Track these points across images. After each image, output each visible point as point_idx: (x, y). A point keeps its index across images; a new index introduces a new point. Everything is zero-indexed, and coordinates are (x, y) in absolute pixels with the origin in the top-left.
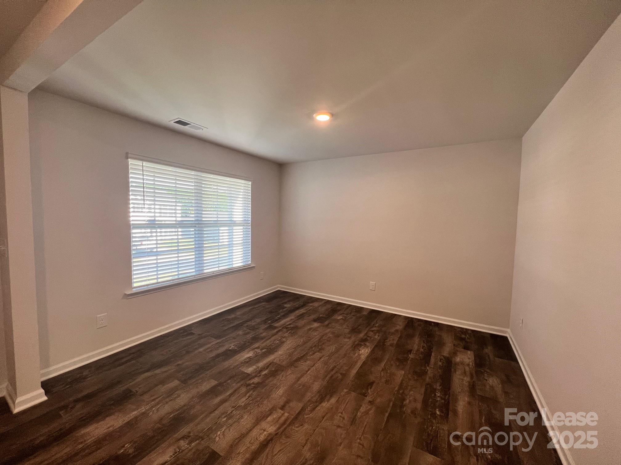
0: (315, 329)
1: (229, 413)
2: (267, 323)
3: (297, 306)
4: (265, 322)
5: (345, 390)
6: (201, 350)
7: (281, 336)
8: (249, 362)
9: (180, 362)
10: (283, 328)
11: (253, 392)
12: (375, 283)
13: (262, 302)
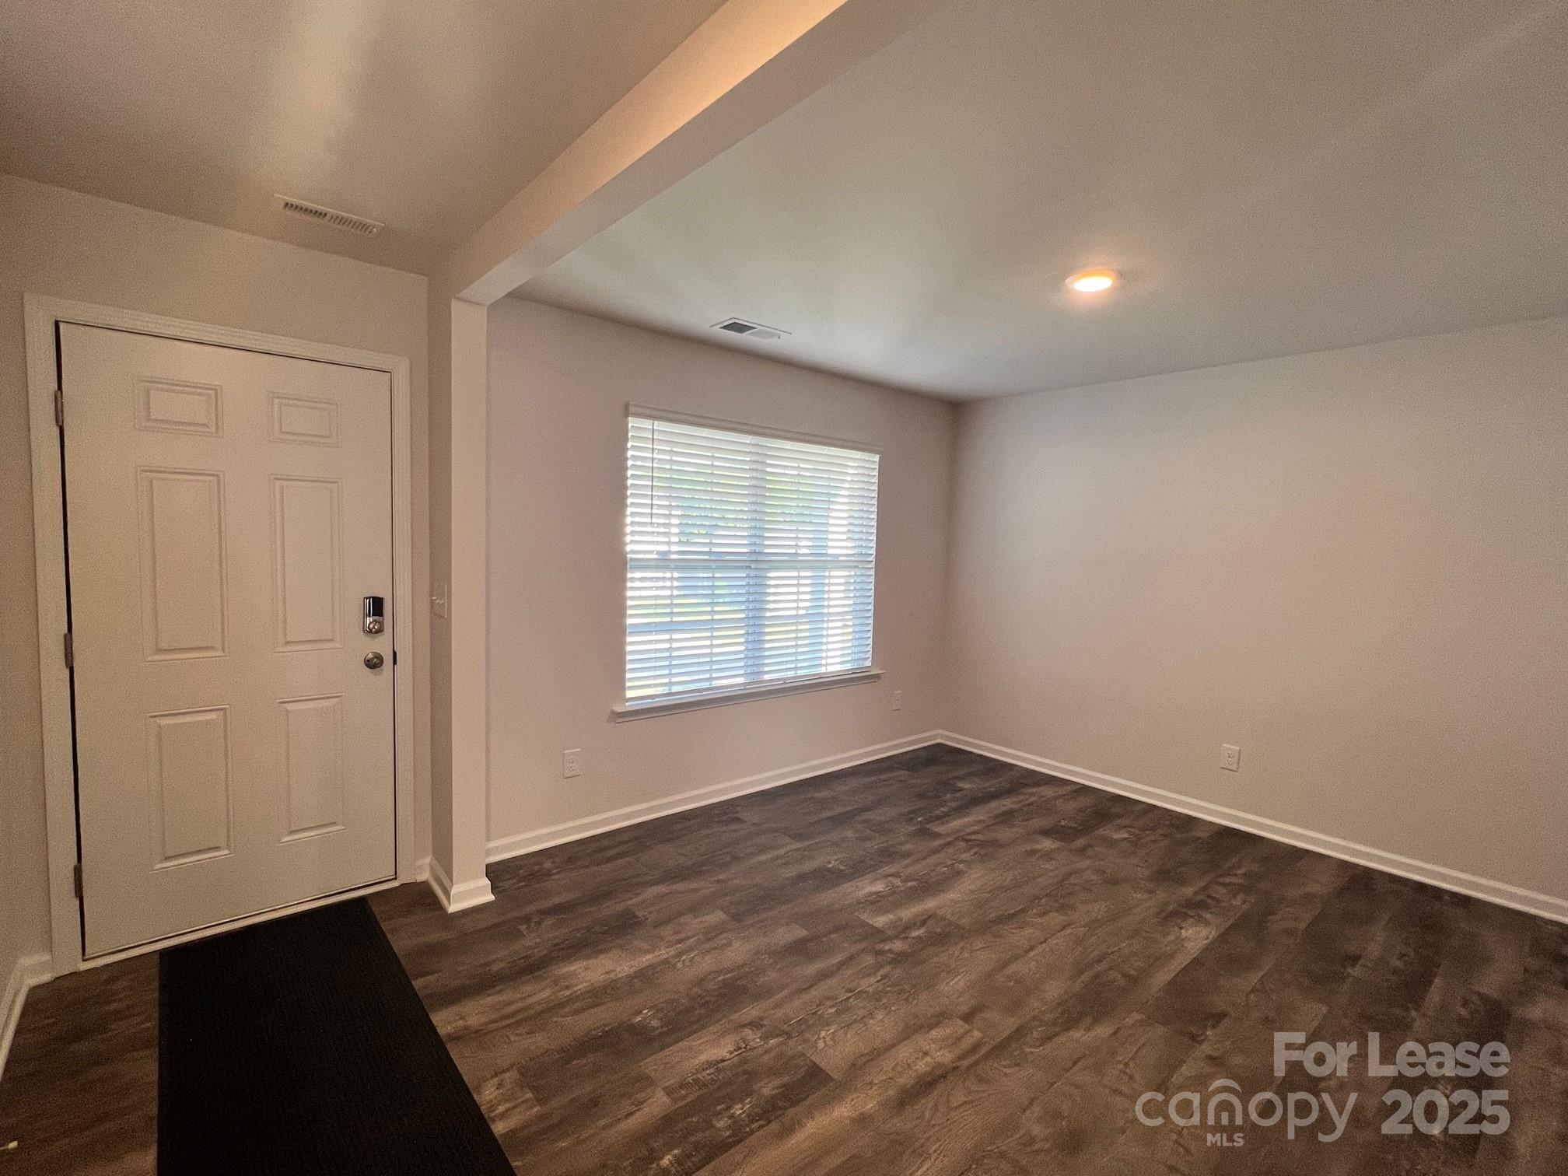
0: (1048, 856)
1: (840, 1000)
2: (915, 821)
3: (993, 789)
4: (909, 817)
5: (1137, 1016)
6: (763, 858)
7: (954, 857)
8: (876, 902)
9: (721, 877)
10: (957, 839)
11: (892, 970)
12: (1238, 748)
13: (898, 769)
